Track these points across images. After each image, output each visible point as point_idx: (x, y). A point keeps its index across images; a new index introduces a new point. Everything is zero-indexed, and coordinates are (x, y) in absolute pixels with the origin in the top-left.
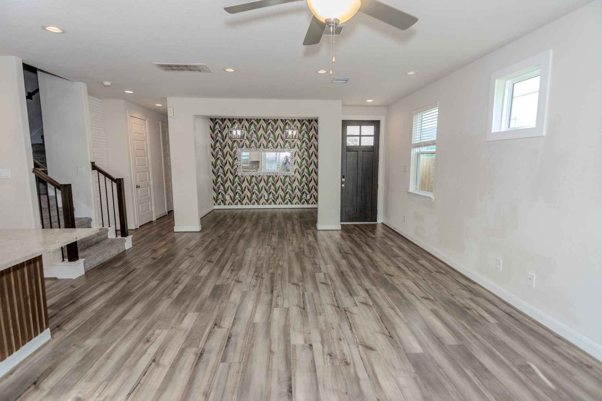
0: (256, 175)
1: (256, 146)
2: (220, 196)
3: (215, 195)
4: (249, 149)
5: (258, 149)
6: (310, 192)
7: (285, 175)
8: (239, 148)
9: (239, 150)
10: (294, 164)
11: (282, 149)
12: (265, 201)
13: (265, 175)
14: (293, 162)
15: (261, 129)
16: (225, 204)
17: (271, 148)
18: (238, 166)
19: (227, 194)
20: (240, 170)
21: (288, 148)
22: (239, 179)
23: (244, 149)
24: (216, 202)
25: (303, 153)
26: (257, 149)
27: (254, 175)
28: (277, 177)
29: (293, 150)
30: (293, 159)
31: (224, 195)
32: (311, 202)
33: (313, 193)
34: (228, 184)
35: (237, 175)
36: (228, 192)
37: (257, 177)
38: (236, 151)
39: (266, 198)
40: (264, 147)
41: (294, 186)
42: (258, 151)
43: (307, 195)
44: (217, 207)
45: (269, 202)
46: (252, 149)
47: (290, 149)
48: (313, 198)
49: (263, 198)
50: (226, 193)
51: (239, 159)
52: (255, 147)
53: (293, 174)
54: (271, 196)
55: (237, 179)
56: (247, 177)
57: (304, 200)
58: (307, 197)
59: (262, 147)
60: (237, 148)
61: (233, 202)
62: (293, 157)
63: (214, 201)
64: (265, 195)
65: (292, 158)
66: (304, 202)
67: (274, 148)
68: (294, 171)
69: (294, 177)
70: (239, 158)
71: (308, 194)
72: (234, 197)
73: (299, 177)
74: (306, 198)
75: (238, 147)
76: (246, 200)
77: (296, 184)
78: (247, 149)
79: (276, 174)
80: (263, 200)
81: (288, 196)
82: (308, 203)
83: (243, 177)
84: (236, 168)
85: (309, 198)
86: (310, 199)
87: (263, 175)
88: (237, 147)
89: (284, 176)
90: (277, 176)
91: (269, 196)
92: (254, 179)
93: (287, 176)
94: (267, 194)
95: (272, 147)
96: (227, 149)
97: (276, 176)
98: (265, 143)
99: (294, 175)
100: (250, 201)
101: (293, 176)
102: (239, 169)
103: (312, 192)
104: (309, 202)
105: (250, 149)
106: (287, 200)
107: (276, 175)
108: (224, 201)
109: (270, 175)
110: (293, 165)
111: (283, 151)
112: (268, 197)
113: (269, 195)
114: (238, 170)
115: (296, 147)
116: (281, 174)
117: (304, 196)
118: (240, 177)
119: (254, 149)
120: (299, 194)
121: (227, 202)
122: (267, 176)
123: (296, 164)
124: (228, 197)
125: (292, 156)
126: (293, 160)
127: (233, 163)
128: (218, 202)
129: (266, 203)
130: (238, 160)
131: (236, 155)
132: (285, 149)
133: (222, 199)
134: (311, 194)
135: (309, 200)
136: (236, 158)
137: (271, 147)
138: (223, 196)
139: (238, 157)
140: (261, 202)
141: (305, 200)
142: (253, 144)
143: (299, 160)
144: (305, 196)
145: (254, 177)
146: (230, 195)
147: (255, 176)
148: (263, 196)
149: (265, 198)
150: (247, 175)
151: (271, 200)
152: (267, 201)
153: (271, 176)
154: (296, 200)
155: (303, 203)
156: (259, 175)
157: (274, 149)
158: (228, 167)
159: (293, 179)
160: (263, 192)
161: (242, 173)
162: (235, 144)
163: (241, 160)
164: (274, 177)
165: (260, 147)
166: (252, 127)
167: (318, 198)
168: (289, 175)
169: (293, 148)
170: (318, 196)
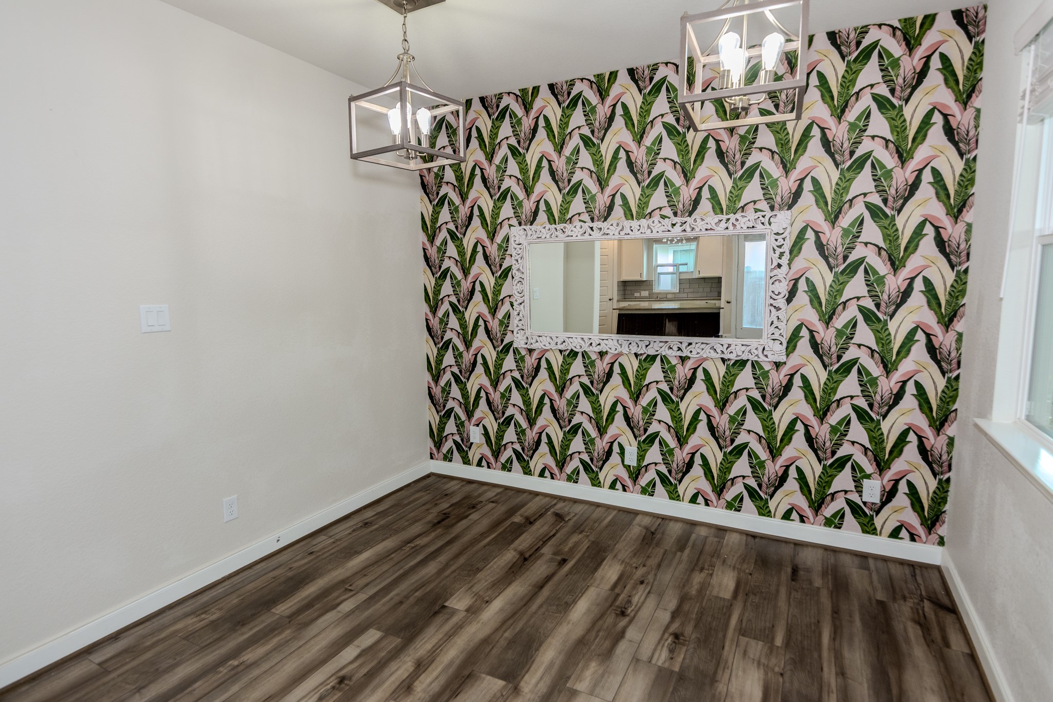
0: (587, 348)
1: (589, 212)
3: (433, 417)
5: (599, 224)
6: (882, 466)
7: (733, 357)
8: (520, 224)
9: (517, 233)
10: (789, 301)
11: (720, 217)
12: (624, 475)
13: (625, 350)
14: (784, 288)
15: (619, 122)
16: (466, 461)
17: (662, 216)
18: (512, 305)
19: (474, 420)
20: (521, 323)
21: (756, 211)
22: (519, 360)
23: (540, 228)
24: (438, 446)
25: (853, 234)
26: (595, 225)
27: (580, 350)
28: (690, 364)
29: (782, 219)
30: (785, 268)
31: (462, 424)
32: (887, 519)
33: (904, 475)
34: (478, 379)
35: (511, 344)
36: (478, 414)
37: (594, 357)
38: (507, 239)
39: (631, 459)
40: (629, 214)
41: (782, 416)
43: (865, 482)
44: (440, 466)
45: (644, 481)
46: (568, 226)
47: (770, 215)
48: (902, 499)
49: (615, 458)
50: (470, 415)
51: (518, 275)
52: (586, 217)
53: (777, 352)
54: (654, 454)
55: (509, 363)
57: (839, 504)
58: (860, 492)
59: (618, 211)
60: (510, 226)
61: (496, 454)
62: (787, 256)
63: (431, 444)
64: (628, 449)
65: (779, 266)
66: (841, 515)
67: (675, 214)
68: (785, 335)
69: (785, 370)
70: (518, 270)
71: (868, 477)
72: (500, 436)
73: (817, 375)
74: (854, 497)
75: (514, 221)
76: (543, 457)
77: (796, 405)
78: (548, 226)
79: (683, 346)
80: (615, 468)
81: (741, 467)
82: (868, 528)
83: (535, 355)
84: (508, 316)
85: (877, 500)
86: (884, 504)
87: (619, 350)
88: (511, 222)
89: (723, 360)
90: (688, 358)
91: (646, 451)
93: (742, 363)
94: (635, 444)
95: (668, 212)
96: (476, 232)
97: (683, 359)
98: (633, 191)
99: (783, 358)
100: (561, 464)
101: (778, 365)
103: (899, 465)
104: (878, 521)
105: (563, 226)
106: (739, 488)
107: (679, 353)
108: (463, 449)
109: (651, 352)
110: (781, 302)
112: (641, 458)
113: (644, 446)
114: (515, 322)
115: (807, 198)
116: (708, 353)
117: (843, 480)
118: (523, 353)
119: (580, 224)
120: (812, 468)
121: (474, 454)
123: (802, 297)
124: (476, 435)
125: (778, 251)
126: (780, 277)
127: (497, 291)
128: (445, 449)
129: (629, 483)
130: (513, 277)
131: (508, 259)
132: (739, 215)
133: (458, 439)
134: (889, 475)
135: (878, 512)
136: (509, 269)
137: (663, 212)
138: (460, 425)
139: (515, 268)
140: (608, 473)
141: (849, 503)
142: (577, 205)
143: (822, 277)
144: (851, 486)
145: (580, 356)
146: (484, 427)
147: (585, 355)
148: (616, 448)
149: (623, 461)
150: (550, 346)
151: (651, 475)
153: (658, 359)
154: (792, 494)
155: (836, 521)
156: (598, 349)
157: (675, 220)
158: (477, 307)
159: (777, 379)
160: (617, 432)
161: (527, 338)
162: (507, 210)
163: (525, 279)
164: (674, 361)
165: (609, 214)
166: (578, 118)
167: (947, 507)
168: (756, 359)
169: (790, 207)
170: (944, 500)
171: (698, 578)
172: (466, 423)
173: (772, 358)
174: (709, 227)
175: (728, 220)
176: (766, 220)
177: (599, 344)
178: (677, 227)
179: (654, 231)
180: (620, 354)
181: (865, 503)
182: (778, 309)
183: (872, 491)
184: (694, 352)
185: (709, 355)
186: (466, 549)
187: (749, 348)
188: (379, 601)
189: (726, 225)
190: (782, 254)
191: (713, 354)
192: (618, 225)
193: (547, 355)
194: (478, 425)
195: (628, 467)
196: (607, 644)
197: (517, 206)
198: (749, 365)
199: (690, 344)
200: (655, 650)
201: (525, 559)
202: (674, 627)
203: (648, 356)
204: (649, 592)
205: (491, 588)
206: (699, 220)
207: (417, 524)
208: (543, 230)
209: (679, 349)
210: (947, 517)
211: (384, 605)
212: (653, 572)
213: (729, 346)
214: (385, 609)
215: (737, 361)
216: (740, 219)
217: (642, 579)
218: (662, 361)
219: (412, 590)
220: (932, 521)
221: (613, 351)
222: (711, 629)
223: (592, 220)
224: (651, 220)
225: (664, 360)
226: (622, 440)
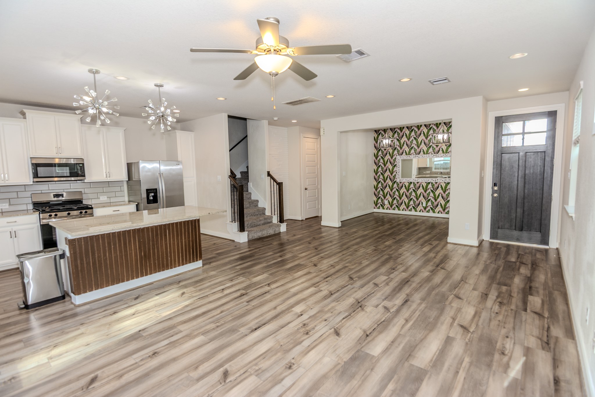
0: (414, 181)
1: (415, 152)
2: (380, 201)
3: (375, 199)
5: (418, 155)
8: (399, 155)
9: (398, 157)
12: (423, 209)
13: (423, 181)
15: (422, 134)
16: (383, 209)
18: (396, 172)
19: (386, 199)
20: (399, 177)
22: (398, 185)
23: (403, 156)
24: (376, 205)
26: (417, 155)
28: (437, 184)
31: (383, 200)
34: (387, 189)
35: (396, 181)
36: (387, 197)
37: (416, 183)
38: (396, 158)
39: (424, 205)
40: (424, 153)
42: (417, 157)
44: (376, 210)
45: (427, 210)
46: (411, 156)
49: (421, 205)
50: (385, 198)
51: (398, 166)
52: (415, 154)
54: (430, 203)
55: (395, 185)
56: (405, 183)
59: (422, 153)
61: (391, 207)
63: (374, 205)
64: (423, 203)
67: (434, 153)
72: (392, 202)
75: (397, 155)
76: (403, 206)
78: (405, 155)
79: (436, 180)
80: (420, 207)
83: (402, 183)
84: (395, 175)
89: (445, 183)
90: (437, 182)
92: (412, 186)
94: (425, 201)
95: (433, 153)
96: (388, 157)
98: (425, 149)
100: (408, 208)
108: (383, 206)
109: (429, 182)
111: (444, 156)
112: (427, 204)
113: (427, 202)
114: (397, 176)
116: (441, 181)
118: (399, 183)
119: (413, 155)
121: (385, 207)
122: (426, 182)
124: (386, 202)
127: (393, 170)
128: (378, 206)
129: (424, 210)
131: (396, 162)
133: (381, 203)
136: (396, 165)
138: (382, 200)
139: (397, 164)
140: (419, 209)
142: (413, 151)
145: (413, 183)
146: (389, 200)
147: (414, 183)
148: (421, 203)
150: (406, 181)
151: (429, 208)
153: (431, 183)
156: (417, 181)
157: (434, 154)
158: (387, 173)
160: (421, 199)
161: (400, 180)
162: (396, 152)
163: (400, 167)
164: (434, 183)
165: (420, 153)
166: (413, 134)
179: (430, 157)
180: (422, 182)
184: (439, 181)
191: (442, 181)
192: (423, 155)
195: (423, 207)
197: (398, 151)
206: (440, 154)
213: (446, 180)
216: (448, 154)
221: (420, 182)
223: (416, 154)
224: (429, 154)
225: (432, 183)
226: (422, 201)
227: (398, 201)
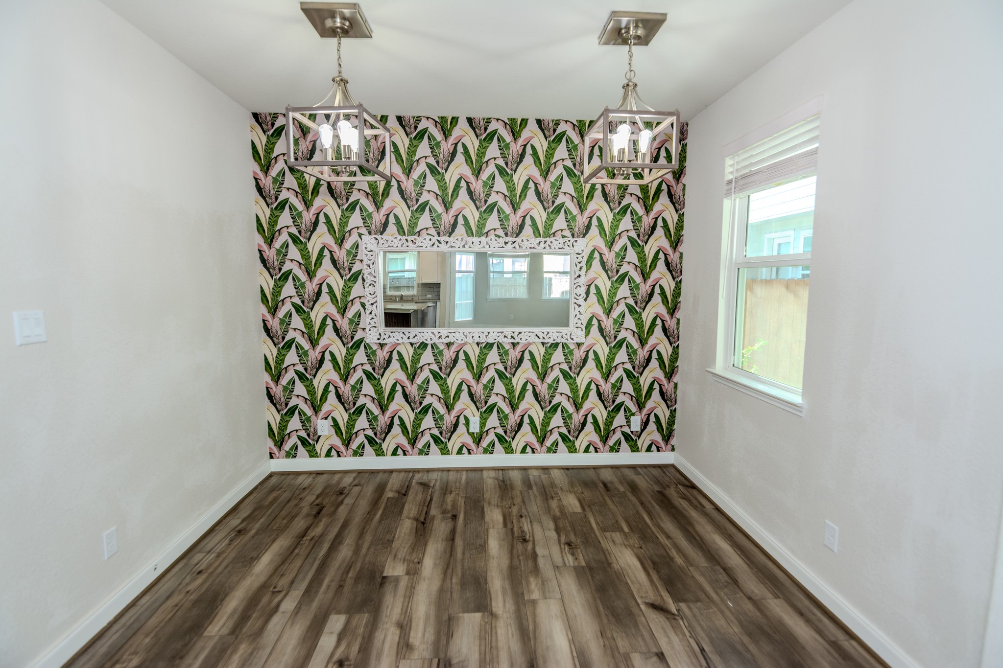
0: (436, 340)
1: (436, 228)
2: (295, 423)
3: (273, 417)
4: (409, 238)
5: (446, 238)
6: (641, 406)
7: (551, 341)
8: (370, 233)
9: (368, 241)
10: (585, 300)
11: (539, 239)
12: (469, 441)
13: (470, 340)
14: (582, 291)
15: (460, 158)
16: (313, 454)
17: (496, 236)
18: (363, 305)
19: (321, 414)
20: (372, 322)
21: (563, 237)
22: (371, 354)
23: (391, 238)
24: (280, 444)
25: (621, 256)
26: (442, 239)
27: (429, 342)
28: (519, 348)
29: (580, 243)
30: (583, 277)
31: (309, 419)
32: (643, 442)
33: (652, 410)
34: (327, 374)
35: (362, 340)
36: (326, 408)
37: (442, 347)
38: (356, 246)
39: (475, 428)
40: (470, 232)
41: (582, 381)
42: (443, 245)
43: (632, 418)
44: (281, 464)
45: (485, 443)
46: (418, 238)
47: (572, 240)
48: (652, 426)
49: (462, 428)
50: (316, 409)
51: (369, 279)
52: (433, 231)
53: (579, 336)
54: (493, 421)
55: (360, 357)
56: (401, 347)
57: (618, 435)
58: (629, 425)
59: (461, 228)
60: (360, 235)
61: (347, 443)
62: (584, 269)
63: (270, 443)
64: (471, 418)
65: (579, 276)
66: (618, 442)
67: (506, 235)
68: (585, 324)
69: (583, 348)
70: (370, 274)
71: (633, 414)
72: (351, 425)
73: (603, 350)
74: (626, 429)
75: (364, 231)
76: (396, 438)
77: (590, 372)
78: (399, 237)
79: (515, 335)
80: (461, 437)
81: (557, 420)
82: (635, 448)
83: (387, 349)
84: (358, 315)
85: (639, 429)
86: (642, 431)
87: (465, 340)
88: (360, 231)
89: (543, 344)
90: (518, 343)
91: (486, 419)
92: (427, 356)
93: (555, 345)
94: (478, 414)
95: (501, 232)
96: (321, 238)
97: (514, 345)
98: (472, 214)
99: (582, 340)
100: (413, 442)
101: (579, 345)
102: (370, 316)
103: (650, 405)
104: (639, 443)
105: (413, 238)
106: (555, 436)
107: (512, 340)
108: (309, 444)
109: (491, 341)
110: (581, 301)
111: (541, 245)
112: (483, 425)
113: (485, 416)
114: (365, 320)
115: (594, 231)
116: (533, 339)
117: (620, 419)
118: (375, 347)
119: (429, 237)
120: (601, 413)
121: (322, 447)
122: (478, 344)
123: (593, 298)
124: (324, 427)
125: (579, 265)
126: (580, 284)
127: (346, 292)
128: (287, 446)
129: (473, 446)
130: (364, 280)
131: (358, 263)
132: (552, 239)
133: (303, 434)
134: (645, 411)
135: (639, 437)
136: (359, 272)
137: (497, 232)
138: (305, 421)
139: (366, 272)
140: (454, 443)
141: (624, 434)
142: (425, 220)
143: (604, 284)
144: (624, 422)
145: (429, 347)
146: (333, 419)
147: (434, 346)
148: (462, 420)
149: (468, 430)
150: (401, 341)
151: (491, 437)
152: (478, 439)
153: (495, 346)
154: (589, 435)
155: (615, 449)
156: (447, 340)
157: (508, 239)
158: (324, 307)
159: (578, 355)
160: (462, 407)
161: (380, 334)
162: (355, 220)
163: (377, 282)
164: (507, 347)
165: (453, 231)
166: (424, 149)
167: (675, 427)
168: (566, 341)
169: (584, 236)
170: (673, 422)
171: (554, 504)
172: (313, 418)
173: (576, 340)
174: (532, 246)
175: (545, 242)
176: (570, 244)
177: (448, 337)
178: (509, 245)
179: (492, 247)
180: (465, 344)
181: (632, 432)
182: (580, 306)
183: (636, 423)
184: (523, 339)
185: (534, 341)
186: (364, 528)
187: (561, 334)
188: (317, 592)
189: (544, 246)
190: (581, 268)
191: (537, 340)
192: (462, 240)
193: (398, 348)
194: (326, 418)
195: (472, 434)
196: (530, 563)
197: (366, 218)
198: (560, 346)
199: (520, 333)
200: (563, 557)
201: (423, 523)
202: (563, 538)
203: (488, 343)
204: (531, 522)
205: (413, 552)
206: (525, 241)
207: (296, 519)
208: (395, 240)
209: (512, 337)
210: (675, 433)
211: (326, 592)
212: (523, 508)
213: (548, 333)
214: (330, 595)
215: (552, 344)
216: (554, 241)
217: (520, 514)
218: (498, 347)
219: (343, 573)
220: (667, 437)
221: (460, 342)
222: (585, 533)
223: (439, 234)
224: (489, 238)
225: (500, 346)
226: (467, 413)
227: (376, 418)
